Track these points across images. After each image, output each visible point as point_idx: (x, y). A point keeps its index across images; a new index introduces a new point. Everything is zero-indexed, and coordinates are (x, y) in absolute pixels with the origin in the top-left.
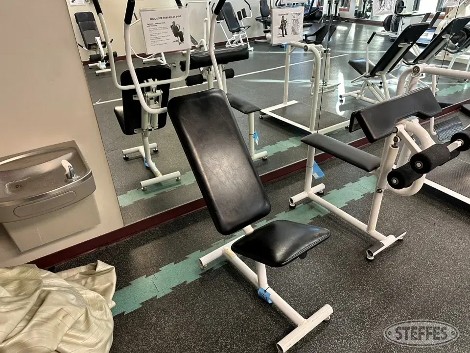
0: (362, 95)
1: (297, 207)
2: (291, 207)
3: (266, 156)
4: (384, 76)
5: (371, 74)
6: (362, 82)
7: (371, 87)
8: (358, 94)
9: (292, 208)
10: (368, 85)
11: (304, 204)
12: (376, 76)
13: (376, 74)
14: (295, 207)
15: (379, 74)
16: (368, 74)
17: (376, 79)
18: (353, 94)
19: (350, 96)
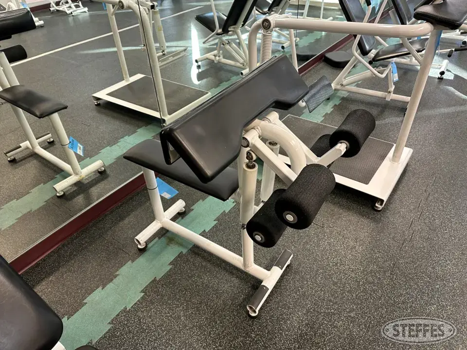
0: (219, 57)
1: (149, 246)
2: (140, 250)
3: (103, 167)
4: (239, 31)
5: (223, 30)
6: (217, 41)
7: (228, 47)
8: (215, 56)
9: (142, 251)
10: (223, 44)
11: (159, 238)
12: (230, 32)
13: (229, 30)
14: (146, 246)
15: (233, 30)
16: (220, 31)
17: (230, 35)
18: (210, 55)
19: (207, 59)
